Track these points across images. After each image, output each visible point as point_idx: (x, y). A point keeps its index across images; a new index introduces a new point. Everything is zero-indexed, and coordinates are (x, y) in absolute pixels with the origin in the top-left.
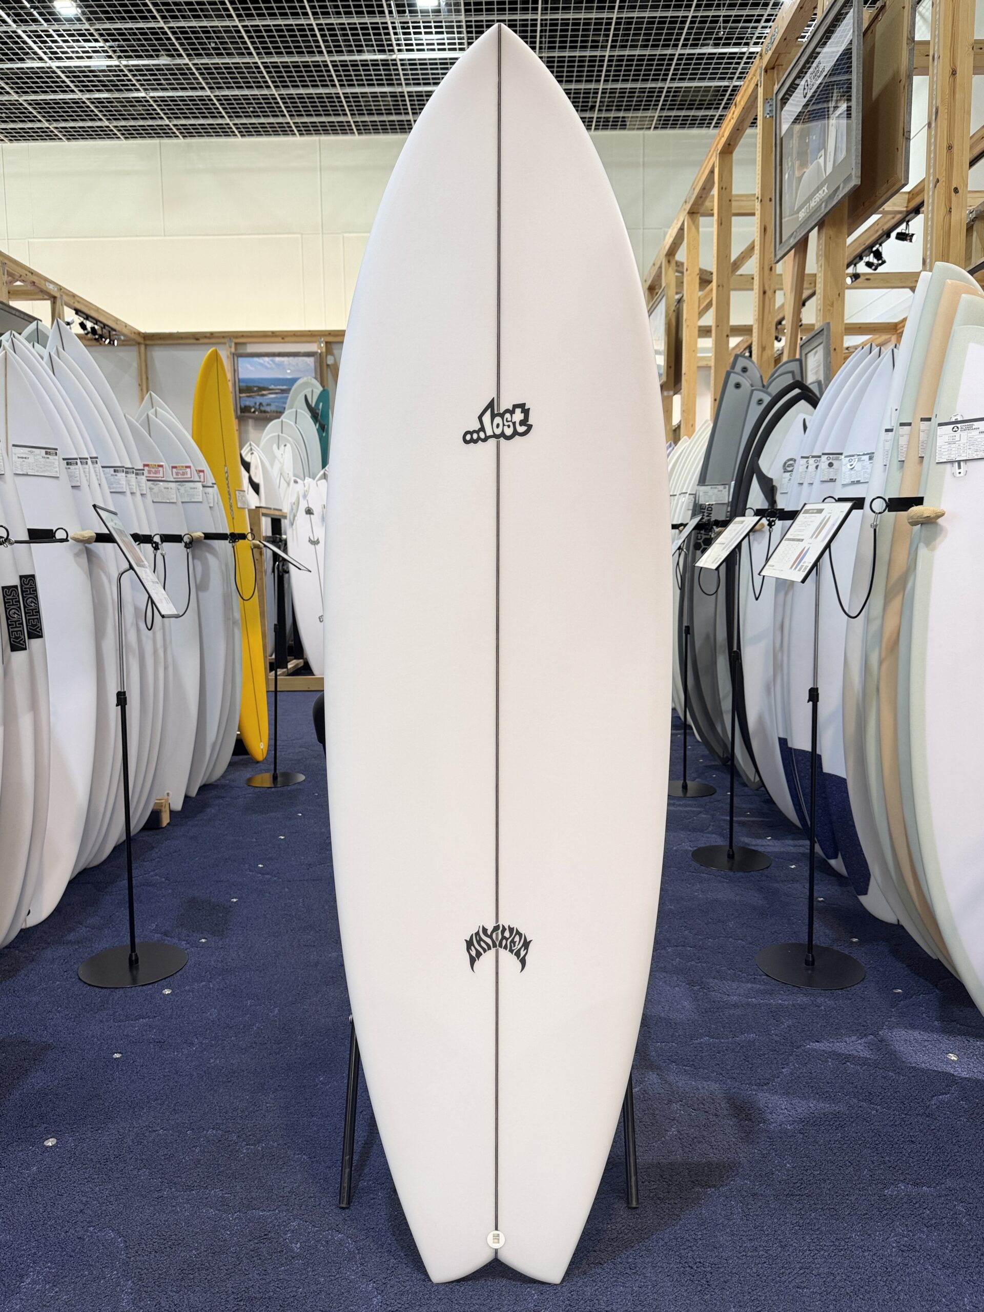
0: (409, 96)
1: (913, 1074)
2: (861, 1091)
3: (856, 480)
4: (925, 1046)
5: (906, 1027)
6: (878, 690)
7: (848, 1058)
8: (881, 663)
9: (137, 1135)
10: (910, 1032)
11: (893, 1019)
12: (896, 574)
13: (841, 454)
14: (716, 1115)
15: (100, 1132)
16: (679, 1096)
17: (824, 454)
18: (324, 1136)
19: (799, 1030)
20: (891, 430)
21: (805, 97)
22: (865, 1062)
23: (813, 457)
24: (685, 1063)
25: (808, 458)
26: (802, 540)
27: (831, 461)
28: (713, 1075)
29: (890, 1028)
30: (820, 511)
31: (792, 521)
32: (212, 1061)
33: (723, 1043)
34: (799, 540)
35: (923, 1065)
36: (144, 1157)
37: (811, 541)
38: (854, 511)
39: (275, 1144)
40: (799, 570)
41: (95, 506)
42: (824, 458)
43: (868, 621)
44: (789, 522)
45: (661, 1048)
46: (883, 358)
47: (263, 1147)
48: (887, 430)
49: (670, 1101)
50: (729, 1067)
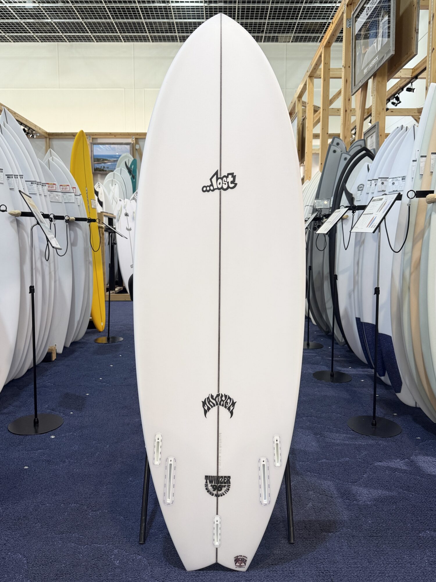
0: (176, 24)
1: (429, 477)
2: (404, 485)
3: (395, 190)
4: (434, 464)
5: (424, 455)
6: (409, 288)
7: (396, 470)
8: (411, 274)
9: (35, 506)
10: (426, 457)
11: (417, 451)
12: (419, 230)
13: (388, 178)
14: (331, 497)
15: (16, 505)
16: (313, 488)
17: (379, 178)
18: (131, 507)
19: (370, 456)
20: (416, 161)
21: (367, 15)
22: (405, 471)
23: (373, 180)
24: (315, 472)
25: (371, 180)
26: (372, 213)
27: (383, 181)
28: (329, 478)
29: (416, 455)
30: (381, 199)
31: (363, 211)
32: (75, 470)
33: (333, 462)
34: (370, 214)
35: (434, 473)
36: (38, 517)
37: (377, 213)
38: (397, 201)
39: (107, 511)
40: (372, 227)
41: (20, 191)
42: (379, 180)
43: (404, 254)
44: (362, 211)
45: (302, 465)
46: (408, 132)
47: (100, 512)
48: (414, 161)
49: (308, 490)
50: (336, 474)
